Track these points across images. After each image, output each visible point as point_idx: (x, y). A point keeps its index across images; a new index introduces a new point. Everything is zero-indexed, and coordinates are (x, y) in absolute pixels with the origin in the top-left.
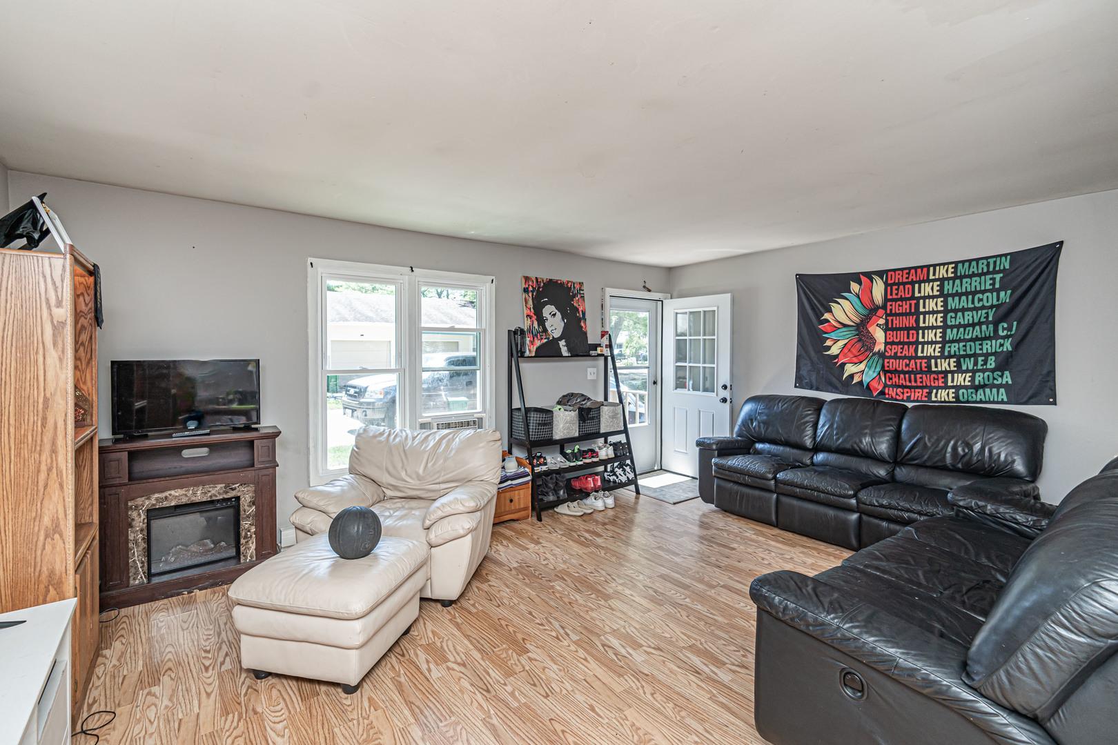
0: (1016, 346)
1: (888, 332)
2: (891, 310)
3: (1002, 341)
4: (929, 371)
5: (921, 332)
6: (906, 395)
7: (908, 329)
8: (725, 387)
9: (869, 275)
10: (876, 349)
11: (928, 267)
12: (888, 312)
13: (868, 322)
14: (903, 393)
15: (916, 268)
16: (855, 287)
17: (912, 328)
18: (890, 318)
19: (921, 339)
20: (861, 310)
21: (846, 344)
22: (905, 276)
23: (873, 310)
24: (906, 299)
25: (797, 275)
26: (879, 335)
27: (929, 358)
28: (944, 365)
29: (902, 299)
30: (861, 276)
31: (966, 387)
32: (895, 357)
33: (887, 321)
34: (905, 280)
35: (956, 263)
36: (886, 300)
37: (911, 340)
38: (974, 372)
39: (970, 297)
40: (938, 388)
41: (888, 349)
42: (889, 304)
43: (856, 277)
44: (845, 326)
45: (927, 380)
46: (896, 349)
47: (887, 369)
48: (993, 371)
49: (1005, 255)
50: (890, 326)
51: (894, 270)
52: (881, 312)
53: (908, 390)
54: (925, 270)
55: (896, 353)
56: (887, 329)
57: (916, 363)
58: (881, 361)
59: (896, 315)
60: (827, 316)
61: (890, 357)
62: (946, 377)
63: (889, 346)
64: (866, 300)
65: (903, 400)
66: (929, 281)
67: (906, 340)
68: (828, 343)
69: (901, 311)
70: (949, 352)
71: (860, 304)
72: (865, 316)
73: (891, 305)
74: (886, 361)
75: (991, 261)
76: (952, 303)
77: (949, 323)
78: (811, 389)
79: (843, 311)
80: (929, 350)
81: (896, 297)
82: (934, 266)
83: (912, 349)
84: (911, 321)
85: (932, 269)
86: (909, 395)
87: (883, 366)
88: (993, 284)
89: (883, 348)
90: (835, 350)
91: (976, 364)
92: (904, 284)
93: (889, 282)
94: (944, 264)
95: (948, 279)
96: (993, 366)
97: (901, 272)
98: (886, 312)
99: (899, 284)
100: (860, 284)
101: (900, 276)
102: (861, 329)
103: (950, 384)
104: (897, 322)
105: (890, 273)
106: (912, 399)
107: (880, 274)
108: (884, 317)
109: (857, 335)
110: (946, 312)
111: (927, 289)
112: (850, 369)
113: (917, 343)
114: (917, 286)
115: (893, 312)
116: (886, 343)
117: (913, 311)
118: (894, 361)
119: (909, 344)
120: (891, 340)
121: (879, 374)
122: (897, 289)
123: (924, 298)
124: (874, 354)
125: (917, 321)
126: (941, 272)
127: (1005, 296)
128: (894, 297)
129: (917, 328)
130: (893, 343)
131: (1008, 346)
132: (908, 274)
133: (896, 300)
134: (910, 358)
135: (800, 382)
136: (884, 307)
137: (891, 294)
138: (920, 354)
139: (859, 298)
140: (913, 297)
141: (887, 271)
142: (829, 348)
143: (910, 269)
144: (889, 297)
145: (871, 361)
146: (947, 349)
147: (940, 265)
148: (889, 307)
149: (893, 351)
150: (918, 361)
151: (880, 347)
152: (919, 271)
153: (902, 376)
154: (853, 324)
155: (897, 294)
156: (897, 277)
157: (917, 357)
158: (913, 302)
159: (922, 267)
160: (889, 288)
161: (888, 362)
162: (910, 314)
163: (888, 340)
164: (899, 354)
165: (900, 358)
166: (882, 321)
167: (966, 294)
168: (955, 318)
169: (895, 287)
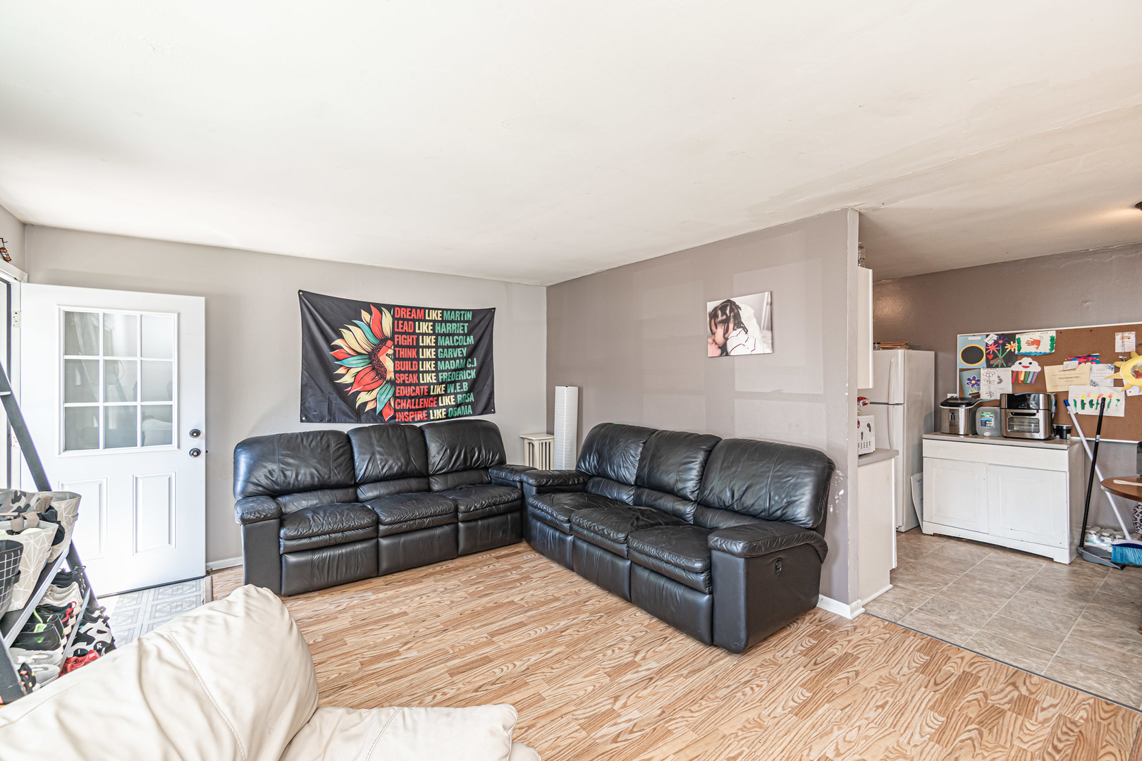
0: (478, 374)
1: (396, 362)
2: (398, 342)
3: (469, 371)
4: (429, 395)
5: (421, 362)
6: (411, 417)
7: (411, 360)
8: (196, 433)
9: (379, 307)
10: (388, 378)
11: (425, 309)
12: (396, 343)
13: (379, 351)
14: (408, 416)
15: (416, 308)
16: (365, 315)
17: (414, 359)
18: (397, 349)
19: (421, 369)
20: (373, 340)
21: (358, 372)
22: (408, 313)
23: (383, 340)
24: (409, 334)
25: (300, 291)
26: (389, 364)
27: (429, 384)
28: (439, 390)
29: (406, 333)
30: (372, 307)
31: (452, 406)
32: (404, 384)
33: (395, 351)
34: (408, 317)
35: (443, 310)
36: (394, 333)
37: (414, 369)
38: (456, 394)
39: (451, 337)
40: (433, 409)
41: (397, 378)
42: (396, 336)
43: (367, 306)
44: (359, 354)
45: (426, 402)
46: (403, 377)
47: (397, 395)
48: (466, 393)
49: (469, 310)
50: (397, 356)
51: (400, 307)
52: (389, 343)
53: (413, 413)
54: (422, 311)
55: (404, 381)
56: (395, 359)
57: (420, 389)
58: (393, 389)
59: (402, 347)
60: (338, 342)
61: (400, 385)
62: (437, 400)
63: (397, 375)
64: (376, 329)
65: (409, 422)
66: (426, 321)
67: (410, 369)
68: (341, 371)
69: (405, 344)
70: (442, 379)
71: (371, 334)
72: (375, 345)
73: (398, 338)
74: (398, 388)
75: (462, 312)
76: (441, 342)
77: (439, 357)
78: (321, 421)
79: (355, 338)
80: (429, 378)
81: (401, 331)
82: (429, 309)
83: (415, 376)
84: (412, 354)
85: (427, 311)
86: (413, 416)
87: (395, 393)
88: (464, 330)
89: (393, 377)
90: (348, 379)
91: (455, 388)
92: (408, 320)
93: (396, 316)
94: (435, 309)
95: (438, 321)
96: (467, 390)
97: (405, 309)
98: (394, 344)
99: (404, 320)
100: (371, 314)
101: (404, 313)
102: (372, 358)
103: (441, 405)
104: (404, 353)
105: (396, 309)
106: (416, 420)
107: (389, 307)
108: (392, 348)
109: (370, 363)
110: (437, 347)
111: (424, 327)
112: (363, 397)
113: (418, 372)
114: (417, 323)
115: (400, 344)
116: (395, 372)
117: (415, 344)
118: (403, 387)
119: (413, 372)
120: (398, 369)
121: (389, 400)
122: (403, 324)
123: (423, 334)
124: (387, 382)
125: (418, 353)
126: (434, 315)
127: (471, 340)
128: (401, 330)
129: (418, 359)
130: (400, 372)
131: (473, 373)
132: (411, 312)
133: (402, 334)
134: (415, 385)
135: (306, 415)
136: (392, 339)
137: (398, 328)
138: (421, 382)
139: (370, 327)
140: (414, 333)
141: (394, 306)
142: (342, 376)
143: (412, 308)
144: (396, 330)
145: (384, 388)
146: (440, 377)
147: (433, 309)
148: (396, 340)
149: (402, 379)
150: (422, 387)
151: (390, 375)
152: (418, 310)
153: (409, 401)
154: (365, 352)
155: (402, 328)
156: (402, 313)
157: (419, 384)
158: (415, 337)
159: (421, 308)
160: (396, 322)
161: (399, 389)
162: (413, 347)
163: (396, 369)
164: (407, 382)
165: (407, 385)
166: (390, 352)
167: (449, 335)
168: (443, 353)
169: (401, 322)
